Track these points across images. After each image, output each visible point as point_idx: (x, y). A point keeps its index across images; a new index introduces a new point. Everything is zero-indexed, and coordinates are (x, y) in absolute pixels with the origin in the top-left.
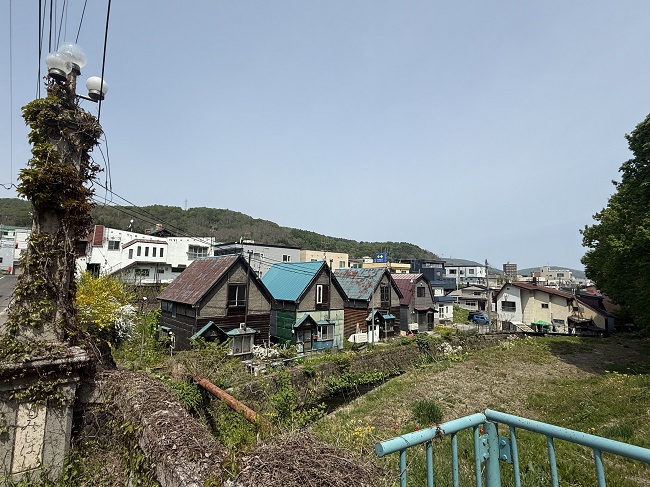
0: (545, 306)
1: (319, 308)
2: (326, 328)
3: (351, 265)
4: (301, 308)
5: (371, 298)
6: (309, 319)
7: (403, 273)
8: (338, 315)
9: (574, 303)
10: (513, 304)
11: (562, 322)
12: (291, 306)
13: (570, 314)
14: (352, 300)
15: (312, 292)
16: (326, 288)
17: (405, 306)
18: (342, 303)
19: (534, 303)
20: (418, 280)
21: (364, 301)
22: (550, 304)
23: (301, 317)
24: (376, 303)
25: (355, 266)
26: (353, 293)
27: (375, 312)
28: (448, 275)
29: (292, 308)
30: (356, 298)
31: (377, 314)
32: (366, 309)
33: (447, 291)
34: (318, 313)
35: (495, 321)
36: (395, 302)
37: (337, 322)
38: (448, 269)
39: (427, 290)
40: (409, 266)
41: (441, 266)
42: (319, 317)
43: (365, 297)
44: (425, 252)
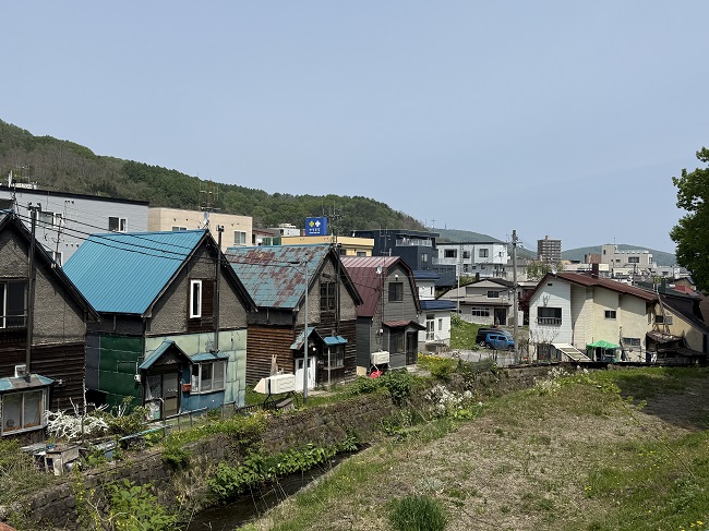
0: (610, 315)
1: (194, 327)
2: (211, 367)
3: (259, 240)
4: (155, 327)
5: (301, 303)
6: (173, 350)
7: (360, 255)
8: (234, 342)
9: (658, 308)
10: (558, 312)
11: (635, 342)
12: (134, 325)
13: (650, 328)
14: (263, 310)
15: (179, 295)
16: (210, 289)
17: (366, 320)
18: (243, 316)
19: (592, 309)
20: (391, 269)
21: (288, 312)
22: (619, 311)
23: (154, 347)
24: (310, 314)
25: (266, 243)
26: (264, 296)
27: (309, 331)
28: (442, 260)
29: (137, 330)
30: (271, 304)
31: (313, 337)
32: (289, 327)
33: (441, 289)
34: (193, 338)
35: (525, 344)
36: (347, 312)
37: (231, 355)
38: (441, 249)
39: (406, 288)
40: (371, 242)
41: (429, 243)
42: (194, 346)
43: (290, 302)
44: (400, 216)
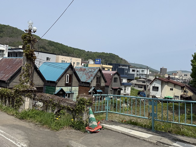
0: (172, 89)
1: (67, 85)
2: (70, 94)
3: (83, 65)
4: (58, 85)
5: (92, 81)
6: (62, 90)
7: (108, 70)
8: (75, 89)
9: (185, 88)
10: (158, 88)
11: (178, 97)
12: (53, 84)
13: (182, 93)
15: (64, 78)
16: (71, 76)
17: (107, 86)
18: (78, 83)
19: (167, 88)
20: (115, 74)
21: (88, 83)
23: (58, 89)
24: (94, 84)
26: (83, 79)
28: (131, 72)
30: (84, 81)
31: (94, 90)
32: (89, 87)
33: (129, 80)
36: (103, 84)
37: (75, 92)
38: (131, 69)
39: (118, 79)
40: (111, 67)
41: (127, 68)
42: (66, 89)
43: (89, 81)
44: (122, 59)
